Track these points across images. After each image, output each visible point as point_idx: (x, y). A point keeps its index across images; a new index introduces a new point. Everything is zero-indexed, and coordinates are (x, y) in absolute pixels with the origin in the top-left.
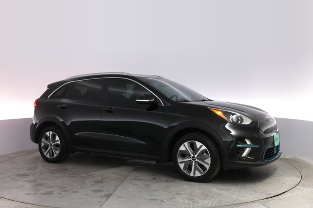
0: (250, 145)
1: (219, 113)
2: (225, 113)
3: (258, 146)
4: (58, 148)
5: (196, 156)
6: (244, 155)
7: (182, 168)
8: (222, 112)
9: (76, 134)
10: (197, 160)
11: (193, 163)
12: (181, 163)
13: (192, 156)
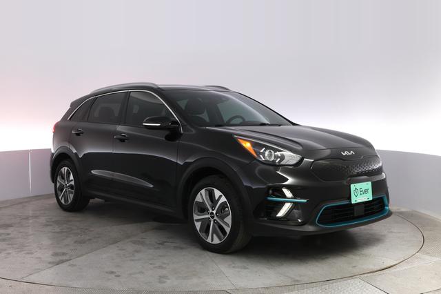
0: (292, 198)
1: (247, 145)
2: (254, 145)
3: (305, 201)
4: (73, 191)
5: (214, 212)
6: (281, 214)
7: (198, 228)
8: (251, 142)
9: (93, 172)
10: (215, 218)
11: (212, 223)
12: (198, 220)
13: (211, 211)
